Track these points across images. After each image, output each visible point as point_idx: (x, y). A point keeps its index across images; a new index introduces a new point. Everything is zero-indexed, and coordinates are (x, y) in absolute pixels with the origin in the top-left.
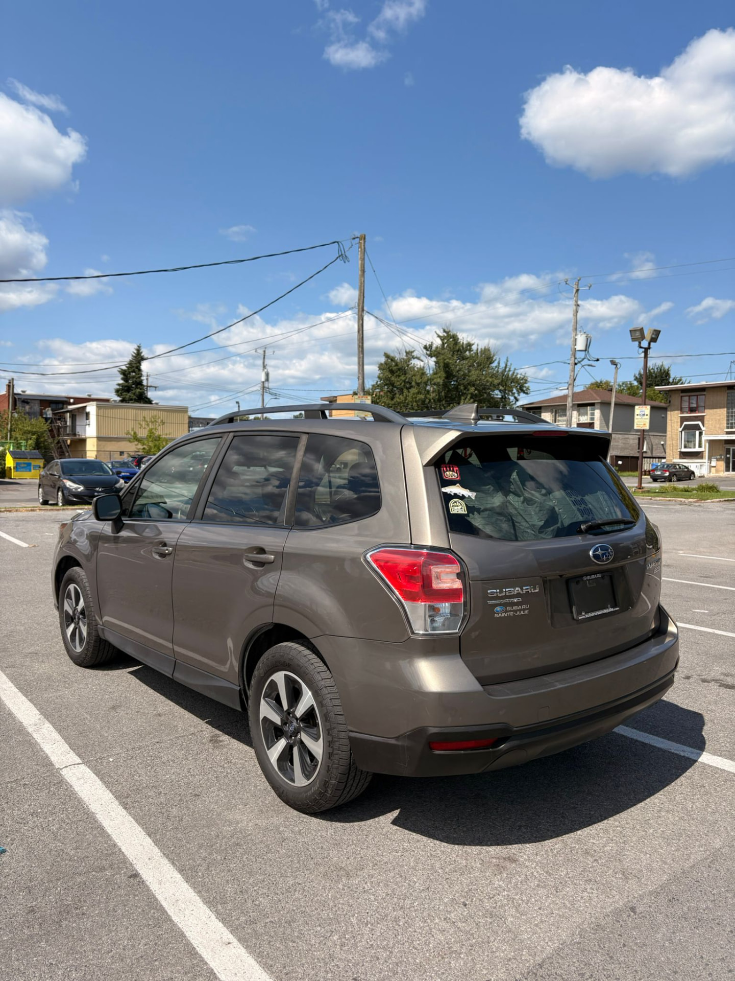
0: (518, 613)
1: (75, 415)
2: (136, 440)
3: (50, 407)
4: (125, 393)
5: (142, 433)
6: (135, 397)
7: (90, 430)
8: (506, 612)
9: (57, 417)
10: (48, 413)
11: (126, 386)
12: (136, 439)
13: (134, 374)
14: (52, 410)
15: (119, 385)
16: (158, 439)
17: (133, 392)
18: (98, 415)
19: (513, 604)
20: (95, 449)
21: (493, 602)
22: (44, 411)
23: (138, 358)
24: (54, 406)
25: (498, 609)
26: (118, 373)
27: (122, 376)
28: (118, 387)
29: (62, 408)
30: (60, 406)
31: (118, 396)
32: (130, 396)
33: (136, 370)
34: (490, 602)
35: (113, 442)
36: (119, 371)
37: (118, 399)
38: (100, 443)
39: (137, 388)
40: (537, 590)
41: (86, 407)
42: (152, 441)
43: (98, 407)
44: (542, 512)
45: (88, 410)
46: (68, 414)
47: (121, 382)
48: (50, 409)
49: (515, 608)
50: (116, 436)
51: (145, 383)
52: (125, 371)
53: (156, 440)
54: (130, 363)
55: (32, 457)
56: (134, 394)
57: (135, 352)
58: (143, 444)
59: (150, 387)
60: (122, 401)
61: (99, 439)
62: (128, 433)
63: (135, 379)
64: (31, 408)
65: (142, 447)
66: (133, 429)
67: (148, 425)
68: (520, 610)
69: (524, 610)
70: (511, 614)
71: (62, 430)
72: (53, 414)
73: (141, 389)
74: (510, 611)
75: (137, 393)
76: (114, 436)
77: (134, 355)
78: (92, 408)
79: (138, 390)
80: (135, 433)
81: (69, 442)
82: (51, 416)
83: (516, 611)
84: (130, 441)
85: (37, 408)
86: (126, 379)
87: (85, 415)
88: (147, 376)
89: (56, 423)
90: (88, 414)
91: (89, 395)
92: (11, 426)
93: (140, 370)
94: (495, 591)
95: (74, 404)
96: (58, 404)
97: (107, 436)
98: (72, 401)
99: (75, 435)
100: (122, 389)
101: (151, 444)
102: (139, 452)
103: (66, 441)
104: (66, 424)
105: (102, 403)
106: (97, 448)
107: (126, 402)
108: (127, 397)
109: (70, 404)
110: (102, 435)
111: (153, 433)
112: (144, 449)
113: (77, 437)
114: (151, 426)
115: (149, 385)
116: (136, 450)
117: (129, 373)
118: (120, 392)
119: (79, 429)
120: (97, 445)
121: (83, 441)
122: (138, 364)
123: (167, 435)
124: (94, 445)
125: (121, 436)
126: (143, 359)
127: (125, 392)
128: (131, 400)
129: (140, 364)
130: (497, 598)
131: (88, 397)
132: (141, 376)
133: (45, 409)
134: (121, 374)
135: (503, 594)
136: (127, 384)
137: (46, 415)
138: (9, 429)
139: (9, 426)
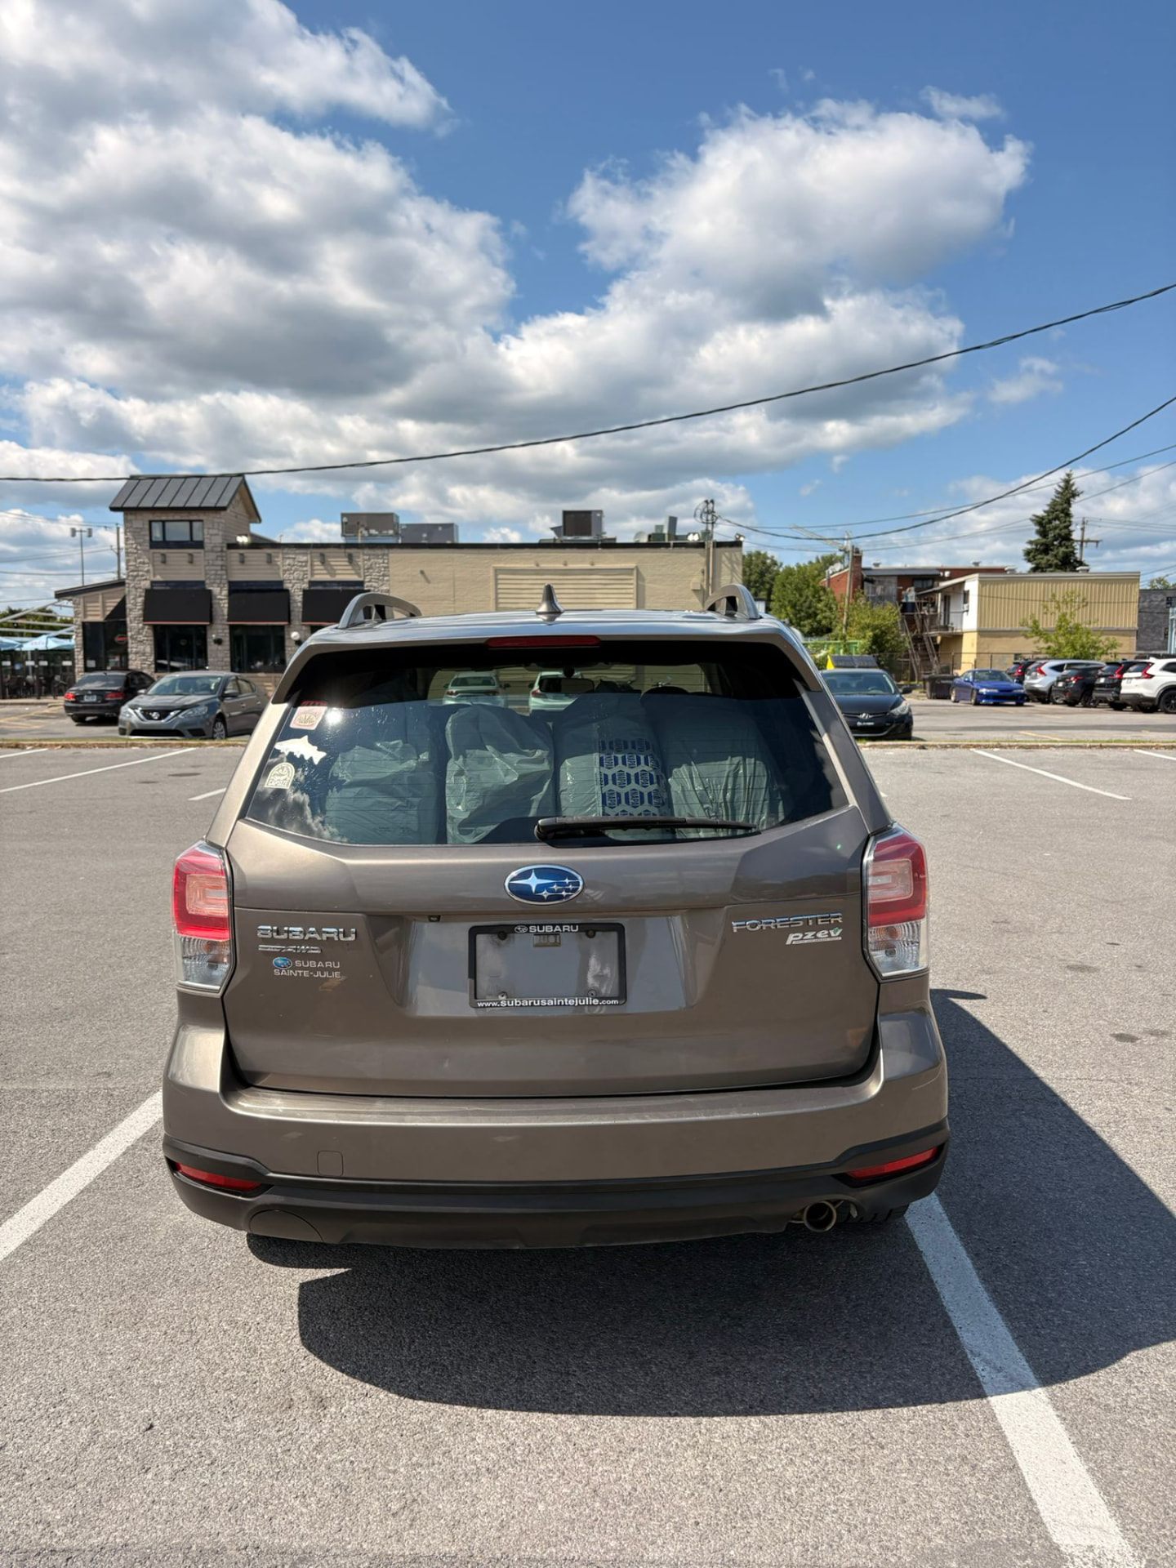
0: (319, 974)
1: (949, 597)
2: (1037, 633)
3: (912, 585)
4: (1040, 556)
5: (1049, 622)
6: (1055, 561)
7: (968, 621)
8: (294, 968)
9: (923, 601)
10: (909, 596)
11: (1042, 544)
12: (1036, 631)
13: (1057, 522)
14: (917, 590)
15: (1031, 542)
16: (1074, 630)
17: (1054, 553)
18: (980, 596)
19: (306, 957)
20: (975, 650)
21: (271, 948)
22: (903, 592)
23: (1068, 493)
24: (919, 584)
25: (279, 960)
26: (1031, 523)
27: (1037, 528)
28: (1029, 547)
29: (932, 587)
30: (930, 583)
31: (1029, 561)
32: (1048, 560)
33: (1062, 515)
34: (262, 947)
35: (1004, 639)
36: (1032, 520)
37: (1030, 566)
38: (983, 639)
39: (1060, 545)
40: (352, 938)
41: (964, 582)
42: (1064, 635)
43: (982, 582)
44: (472, 794)
45: (967, 587)
46: (940, 595)
47: (1036, 537)
48: (912, 588)
49: (312, 964)
50: (1009, 628)
51: (1076, 536)
52: (1042, 518)
53: (1071, 633)
54: (1053, 505)
55: (862, 664)
56: (1055, 556)
57: (1062, 484)
58: (1047, 641)
59: (1088, 541)
60: (1034, 570)
61: (982, 633)
62: (1024, 623)
63: (1057, 531)
64: (884, 590)
65: (1046, 646)
66: (1032, 616)
67: (1058, 608)
68: (322, 970)
69: (331, 970)
70: (306, 974)
71: (927, 622)
72: (917, 596)
73: (1067, 547)
74: (302, 968)
75: (1060, 554)
76: (1006, 628)
77: (1060, 490)
78: (972, 585)
79: (1063, 549)
80: (1035, 622)
81: (939, 639)
82: (913, 600)
83: (315, 970)
84: (1026, 637)
85: (893, 588)
86: (1043, 533)
87: (962, 596)
88: (1084, 523)
89: (921, 610)
90: (966, 594)
91: (976, 564)
92: (848, 618)
93: (1068, 515)
94: (269, 927)
95: (950, 578)
96: (923, 580)
97: (994, 628)
98: (947, 574)
99: (946, 628)
100: (1037, 550)
101: (1062, 640)
102: (1040, 653)
103: (936, 638)
104: (936, 611)
105: (991, 574)
106: (978, 648)
107: (1043, 571)
108: (1044, 561)
109: (944, 579)
110: (988, 627)
111: (1065, 620)
112: (1049, 648)
113: (950, 631)
114: (1064, 609)
115: (1086, 538)
116: (1035, 650)
117: (1050, 522)
118: (1032, 554)
119: (953, 618)
120: (978, 644)
121: (958, 638)
122: (1065, 505)
123: (1090, 623)
124: (973, 645)
125: (1014, 628)
126: (1074, 495)
127: (1041, 554)
128: (1050, 566)
129: (1070, 505)
130: (272, 941)
131: (973, 566)
132: (1070, 525)
133: (905, 589)
134: (1036, 524)
135: (284, 936)
136: (1044, 540)
137: (907, 597)
138: (844, 622)
139: (845, 618)
